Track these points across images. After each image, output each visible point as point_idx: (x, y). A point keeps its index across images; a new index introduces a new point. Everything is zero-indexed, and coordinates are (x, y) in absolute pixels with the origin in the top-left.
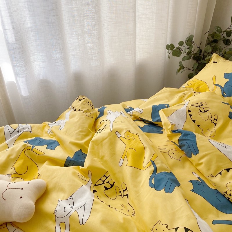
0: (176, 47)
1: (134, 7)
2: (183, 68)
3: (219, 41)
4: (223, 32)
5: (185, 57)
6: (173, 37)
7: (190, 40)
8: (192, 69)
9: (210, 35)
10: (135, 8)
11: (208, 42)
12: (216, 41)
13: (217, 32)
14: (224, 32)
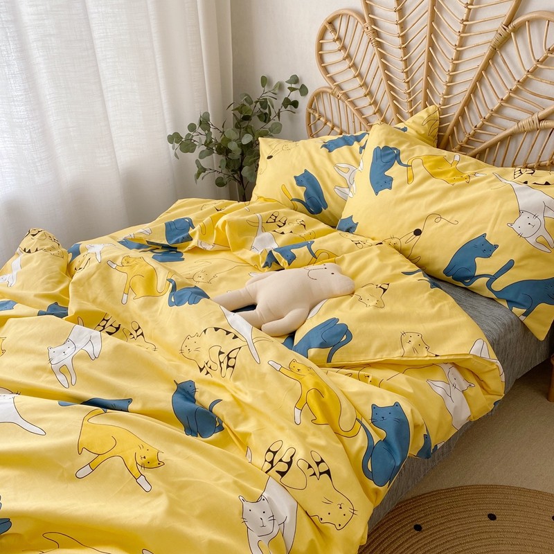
0: (184, 137)
1: (97, 73)
2: (204, 170)
3: (253, 118)
4: (254, 104)
5: (203, 151)
6: (176, 118)
7: (204, 122)
8: (220, 170)
9: (237, 109)
10: (99, 76)
11: (236, 121)
12: (247, 118)
13: (245, 103)
14: (257, 102)
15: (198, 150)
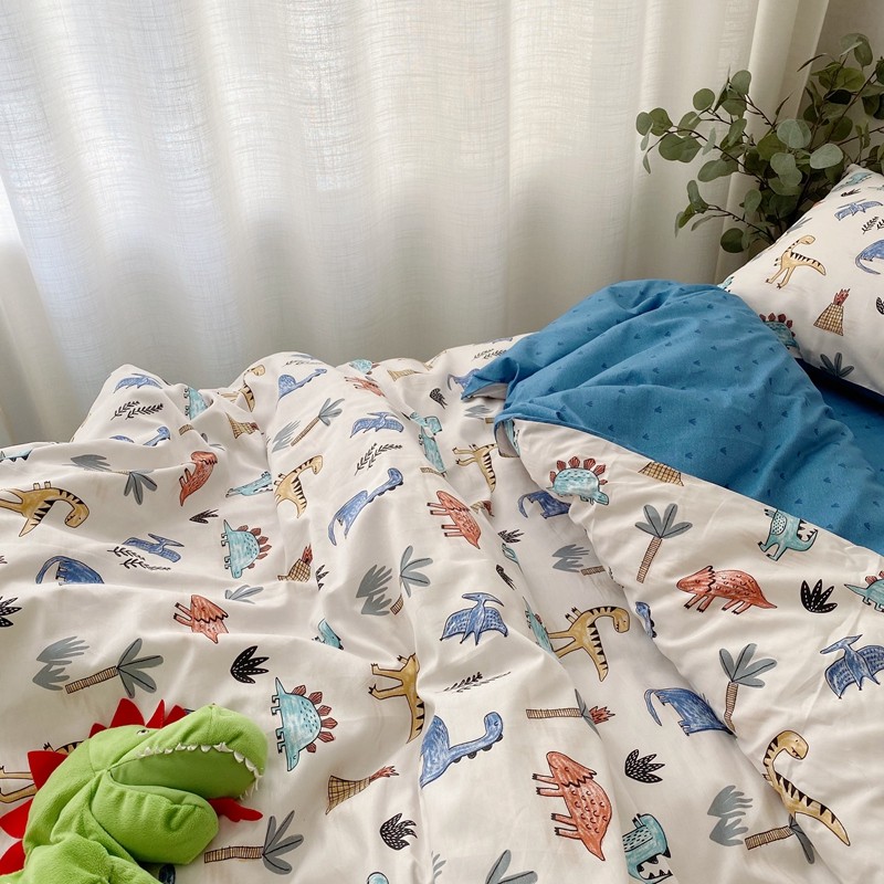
5: (709, 164)
12: (842, 98)
13: (851, 59)
15: (700, 160)
